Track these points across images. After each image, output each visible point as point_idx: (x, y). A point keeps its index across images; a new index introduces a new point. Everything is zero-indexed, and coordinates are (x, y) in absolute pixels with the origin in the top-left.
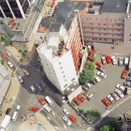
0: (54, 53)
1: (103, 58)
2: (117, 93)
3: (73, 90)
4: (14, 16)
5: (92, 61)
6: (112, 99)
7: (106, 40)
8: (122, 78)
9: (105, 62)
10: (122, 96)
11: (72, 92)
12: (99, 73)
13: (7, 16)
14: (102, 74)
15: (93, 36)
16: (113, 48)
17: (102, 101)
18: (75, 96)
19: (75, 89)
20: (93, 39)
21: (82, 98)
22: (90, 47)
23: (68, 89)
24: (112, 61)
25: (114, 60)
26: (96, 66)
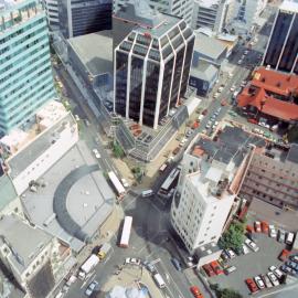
0: (209, 190)
1: (258, 223)
2: (269, 278)
3: (209, 252)
4: (141, 120)
5: (241, 221)
6: (261, 283)
7: (271, 199)
8: (279, 258)
9: (259, 229)
10: (277, 283)
11: (207, 254)
12: (248, 241)
13: (130, 117)
14: (253, 245)
15: (256, 187)
16: (277, 214)
17: (246, 282)
18: (207, 263)
19: (213, 252)
20: (254, 192)
21: (218, 268)
22: (245, 201)
23: (203, 249)
24: (270, 231)
25: (273, 231)
26: (245, 231)
